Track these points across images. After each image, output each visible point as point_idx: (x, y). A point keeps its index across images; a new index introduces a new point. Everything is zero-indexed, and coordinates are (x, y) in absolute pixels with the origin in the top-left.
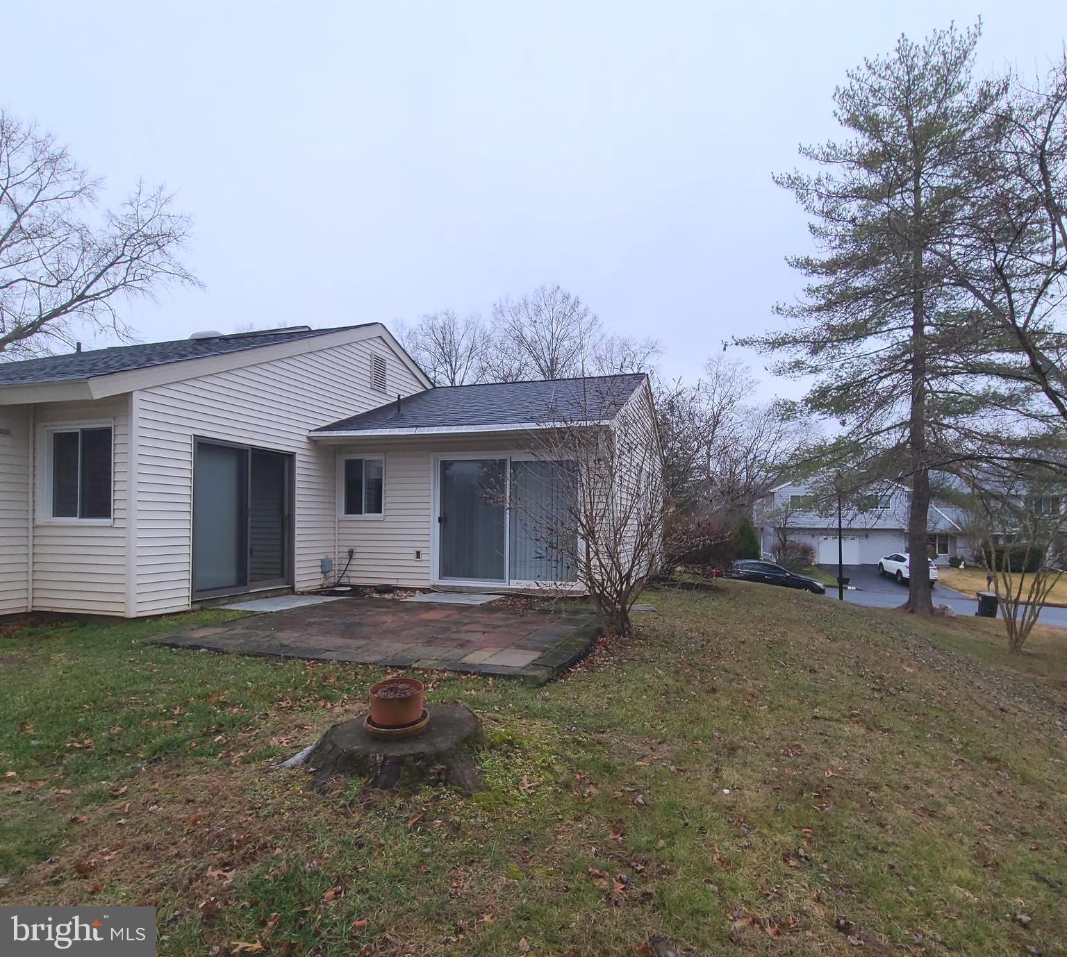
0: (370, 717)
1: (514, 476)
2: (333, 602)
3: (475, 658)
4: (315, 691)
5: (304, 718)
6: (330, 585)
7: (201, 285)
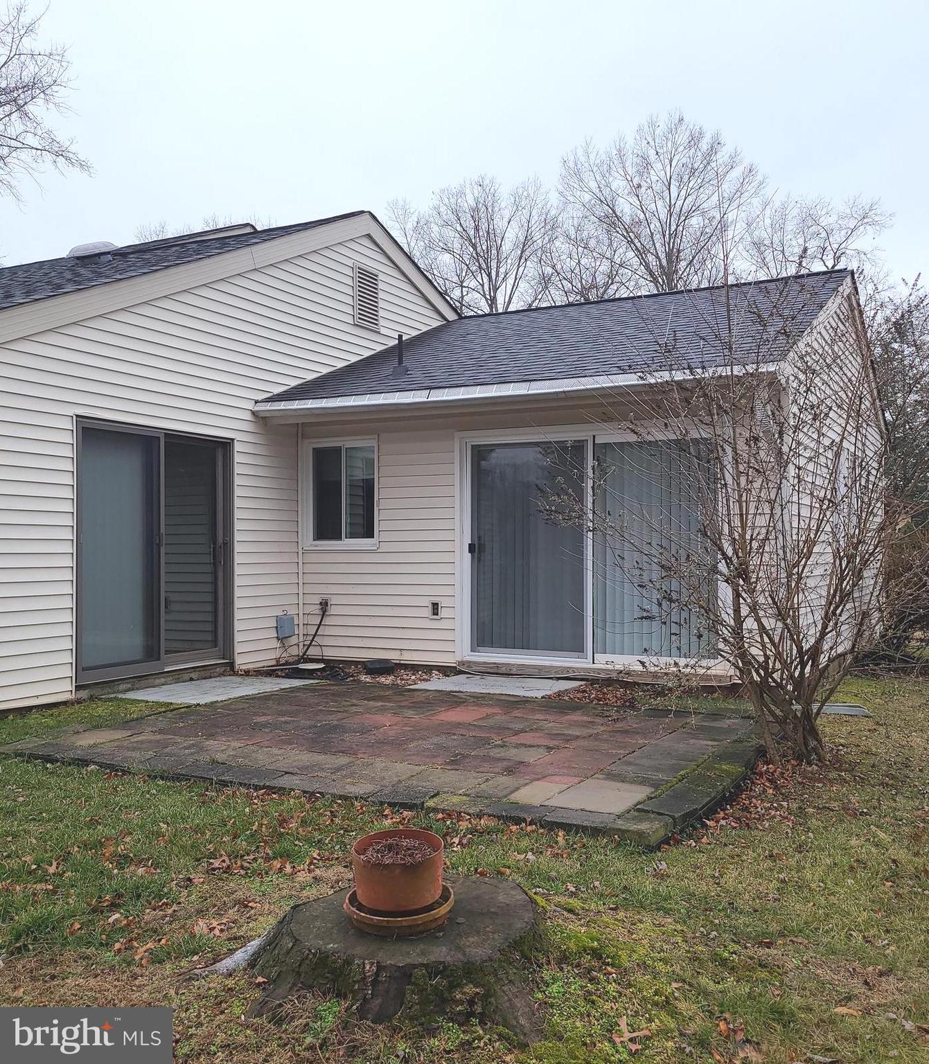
0: (354, 894)
1: (601, 470)
2: (298, 689)
3: (533, 794)
4: (265, 842)
5: (249, 889)
6: (291, 660)
7: (83, 165)
